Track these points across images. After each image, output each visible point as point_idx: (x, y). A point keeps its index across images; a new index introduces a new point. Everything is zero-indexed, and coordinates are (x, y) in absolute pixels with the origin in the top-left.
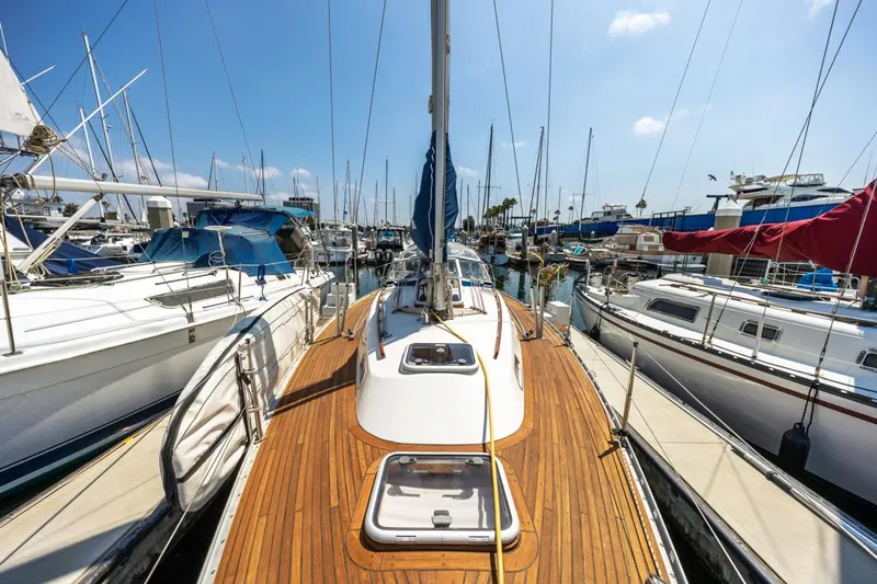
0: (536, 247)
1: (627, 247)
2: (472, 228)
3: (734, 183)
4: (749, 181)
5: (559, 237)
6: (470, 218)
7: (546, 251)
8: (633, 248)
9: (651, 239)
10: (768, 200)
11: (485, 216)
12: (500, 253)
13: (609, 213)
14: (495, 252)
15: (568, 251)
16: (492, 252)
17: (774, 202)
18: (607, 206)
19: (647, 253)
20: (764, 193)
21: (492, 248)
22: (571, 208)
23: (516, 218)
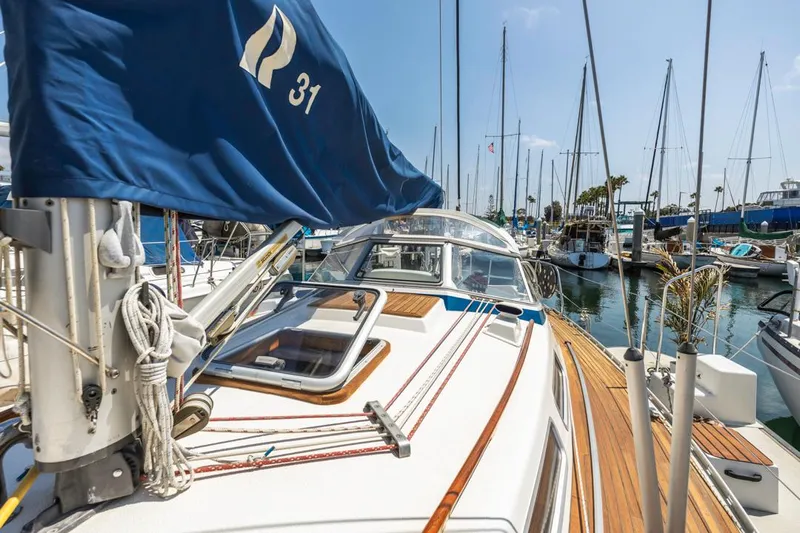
0: (659, 243)
2: (557, 217)
5: (701, 231)
6: (555, 204)
7: (677, 250)
11: (578, 202)
12: (595, 251)
13: (794, 194)
14: (586, 249)
15: (719, 251)
16: (581, 248)
18: (789, 182)
21: (581, 243)
22: (719, 189)
23: (625, 203)
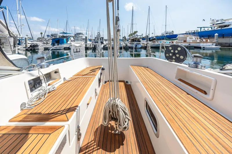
1: (183, 41)
3: (211, 22)
4: (217, 21)
8: (185, 41)
9: (192, 38)
10: (225, 26)
12: (139, 44)
13: (167, 33)
17: (228, 27)
19: (192, 43)
20: (224, 24)
21: (135, 43)
22: (153, 33)
